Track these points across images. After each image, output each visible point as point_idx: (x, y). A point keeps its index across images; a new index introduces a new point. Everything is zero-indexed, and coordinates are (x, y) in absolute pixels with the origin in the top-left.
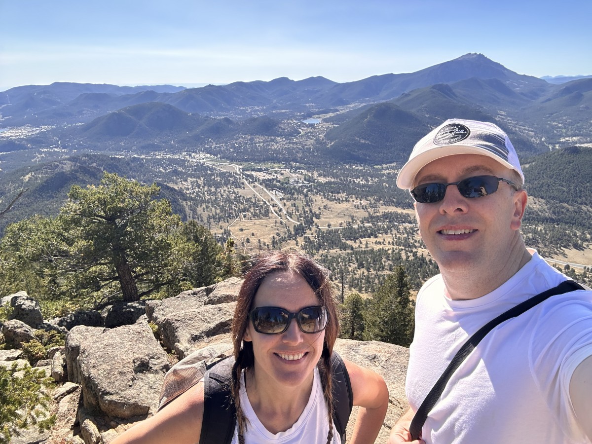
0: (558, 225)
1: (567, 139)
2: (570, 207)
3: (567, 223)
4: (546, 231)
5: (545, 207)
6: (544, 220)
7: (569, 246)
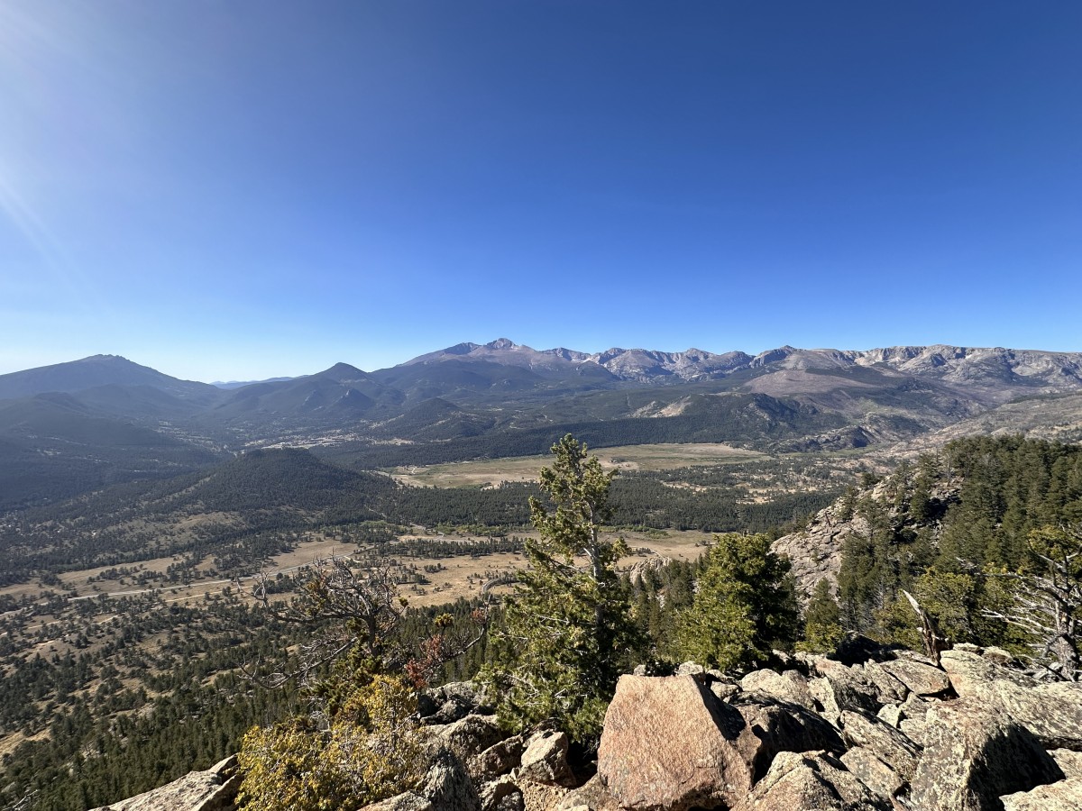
0: (259, 534)
1: (252, 443)
2: (267, 512)
3: (268, 529)
4: (246, 546)
5: (240, 519)
6: (242, 534)
7: (277, 552)
